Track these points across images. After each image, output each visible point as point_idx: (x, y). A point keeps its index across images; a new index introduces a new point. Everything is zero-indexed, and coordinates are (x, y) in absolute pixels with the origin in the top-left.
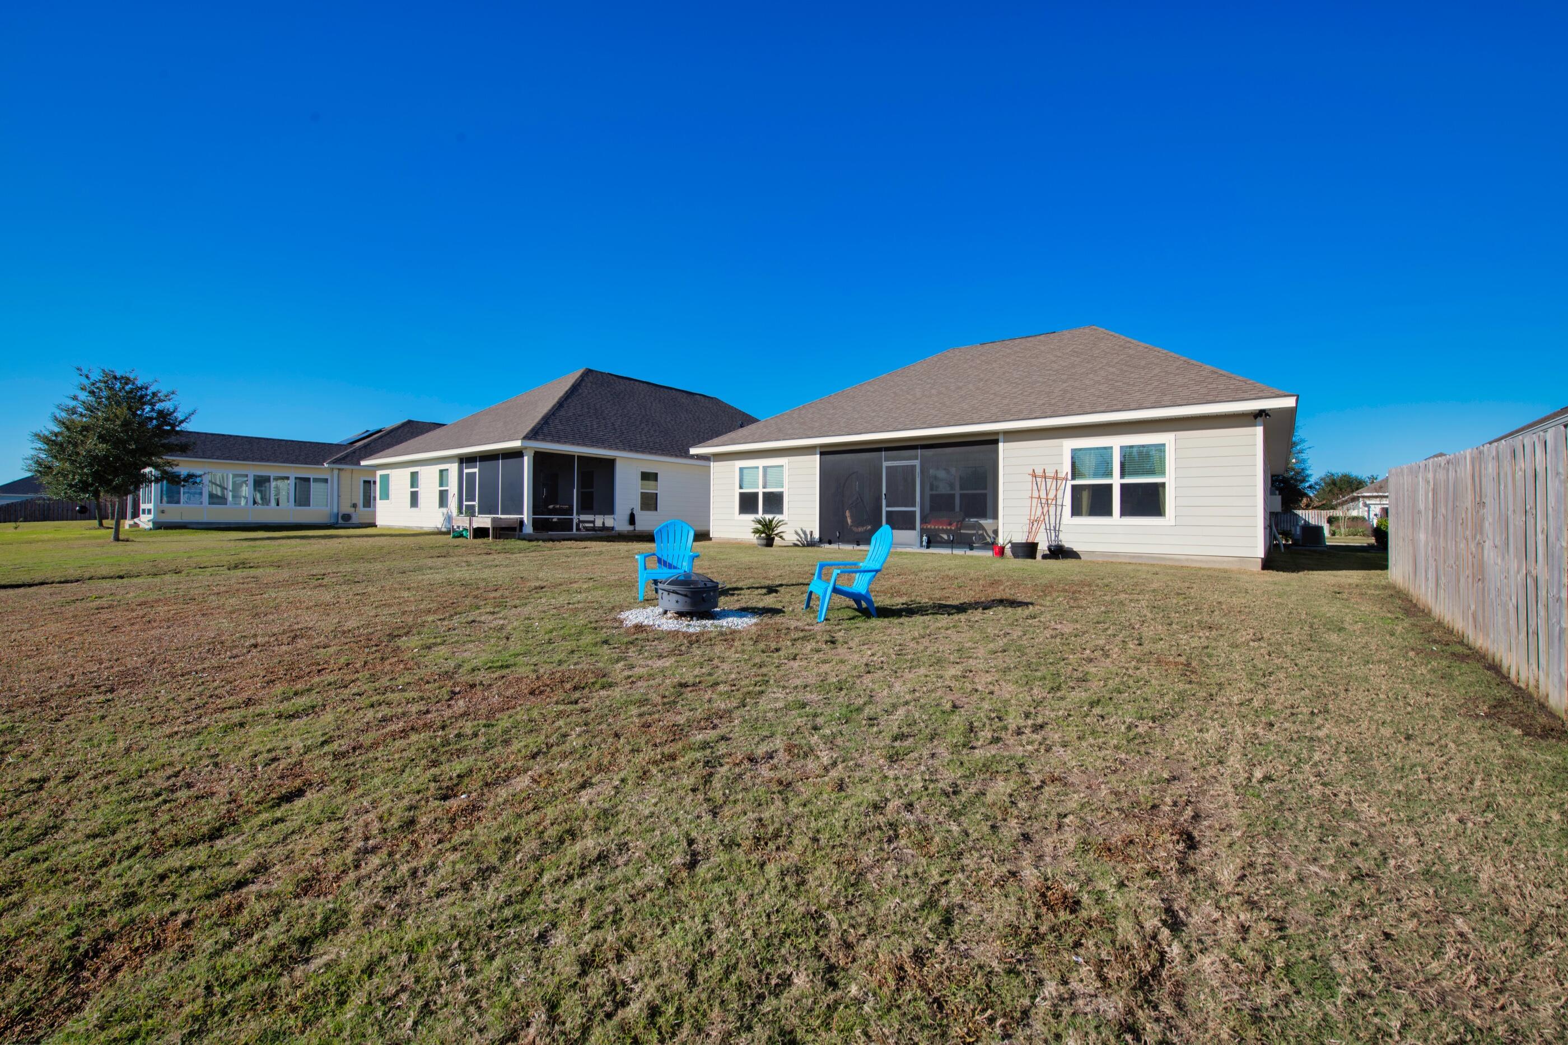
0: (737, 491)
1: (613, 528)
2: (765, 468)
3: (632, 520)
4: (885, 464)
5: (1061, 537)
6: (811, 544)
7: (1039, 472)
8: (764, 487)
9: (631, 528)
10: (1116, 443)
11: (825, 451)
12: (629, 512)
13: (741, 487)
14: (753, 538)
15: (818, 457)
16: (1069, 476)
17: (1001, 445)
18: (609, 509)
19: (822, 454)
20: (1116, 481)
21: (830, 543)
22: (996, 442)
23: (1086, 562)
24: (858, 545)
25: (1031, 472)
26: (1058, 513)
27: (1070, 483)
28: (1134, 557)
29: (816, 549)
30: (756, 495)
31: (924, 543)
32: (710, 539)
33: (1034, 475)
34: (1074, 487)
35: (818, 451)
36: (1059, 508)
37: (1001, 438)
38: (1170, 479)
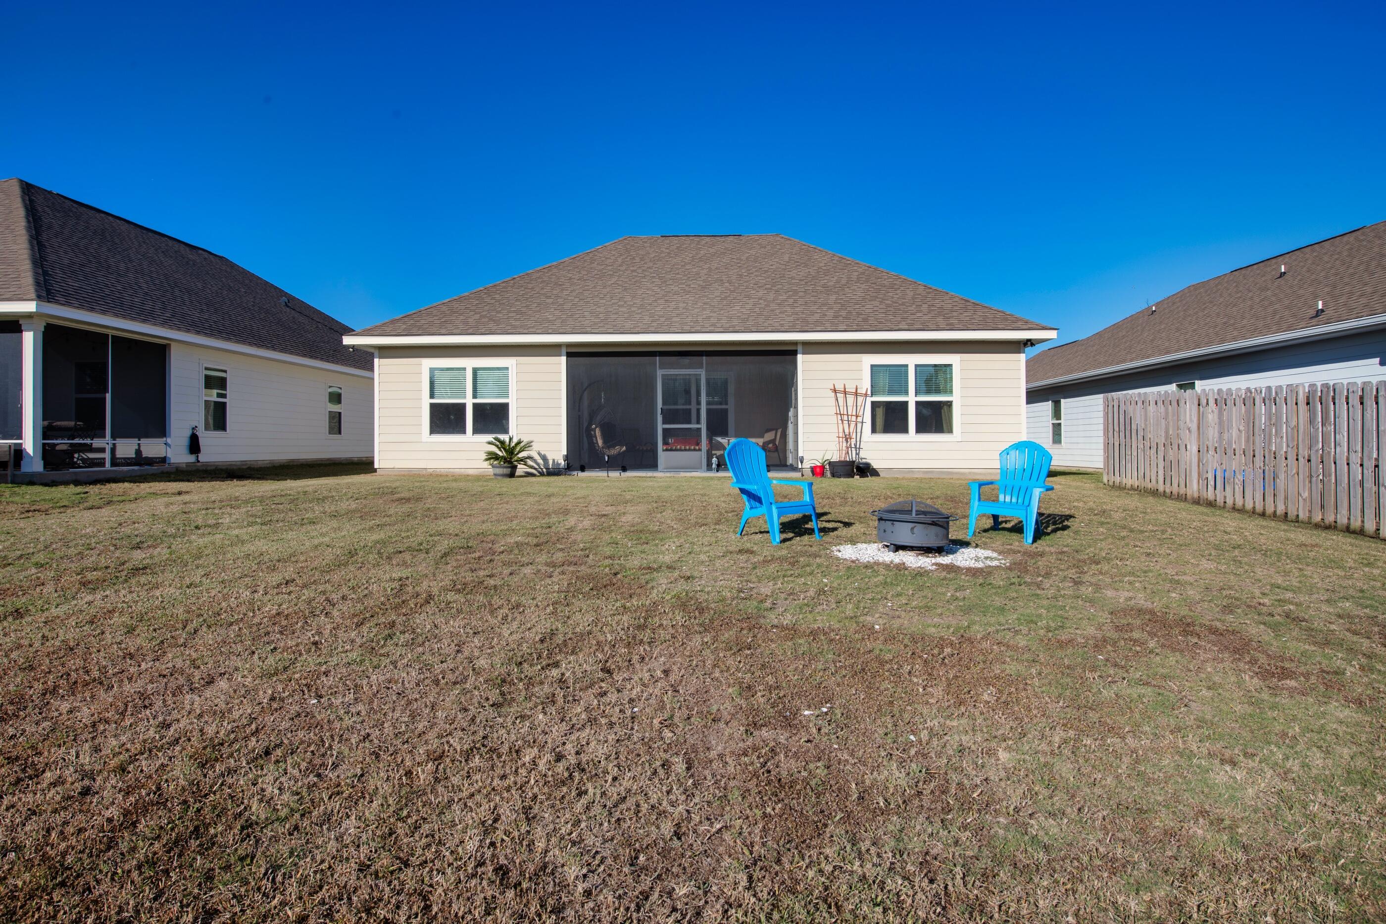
0: (426, 402)
1: (164, 460)
2: (475, 371)
3: (194, 445)
4: (660, 373)
5: (862, 455)
6: (554, 472)
7: (839, 387)
8: (475, 397)
9: (191, 459)
10: (911, 360)
11: (574, 353)
12: (188, 433)
13: (432, 396)
14: (485, 467)
15: (564, 359)
16: (869, 392)
17: (800, 357)
18: (160, 429)
19: (569, 355)
20: (912, 399)
21: (583, 469)
22: (794, 353)
23: (884, 478)
24: (624, 469)
25: (832, 387)
26: (859, 430)
27: (869, 400)
28: (927, 472)
29: (562, 478)
30: (462, 407)
31: (714, 466)
32: (375, 471)
33: (835, 391)
34: (873, 403)
35: (564, 351)
36: (859, 425)
37: (800, 348)
38: (957, 398)
